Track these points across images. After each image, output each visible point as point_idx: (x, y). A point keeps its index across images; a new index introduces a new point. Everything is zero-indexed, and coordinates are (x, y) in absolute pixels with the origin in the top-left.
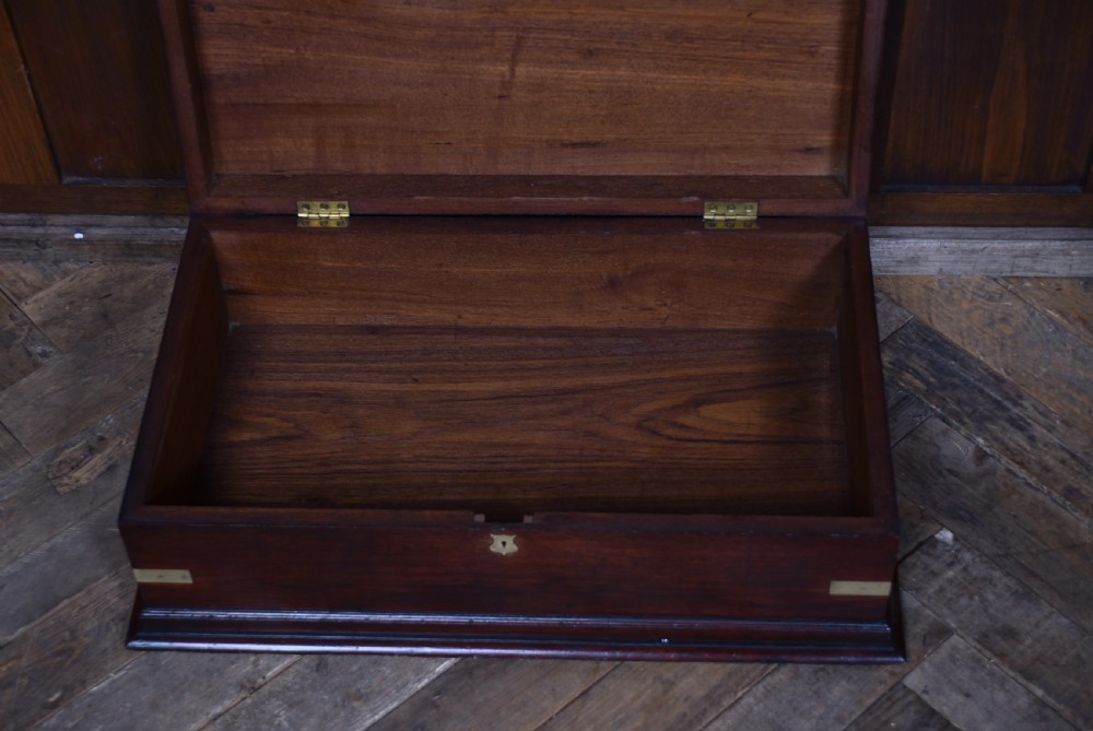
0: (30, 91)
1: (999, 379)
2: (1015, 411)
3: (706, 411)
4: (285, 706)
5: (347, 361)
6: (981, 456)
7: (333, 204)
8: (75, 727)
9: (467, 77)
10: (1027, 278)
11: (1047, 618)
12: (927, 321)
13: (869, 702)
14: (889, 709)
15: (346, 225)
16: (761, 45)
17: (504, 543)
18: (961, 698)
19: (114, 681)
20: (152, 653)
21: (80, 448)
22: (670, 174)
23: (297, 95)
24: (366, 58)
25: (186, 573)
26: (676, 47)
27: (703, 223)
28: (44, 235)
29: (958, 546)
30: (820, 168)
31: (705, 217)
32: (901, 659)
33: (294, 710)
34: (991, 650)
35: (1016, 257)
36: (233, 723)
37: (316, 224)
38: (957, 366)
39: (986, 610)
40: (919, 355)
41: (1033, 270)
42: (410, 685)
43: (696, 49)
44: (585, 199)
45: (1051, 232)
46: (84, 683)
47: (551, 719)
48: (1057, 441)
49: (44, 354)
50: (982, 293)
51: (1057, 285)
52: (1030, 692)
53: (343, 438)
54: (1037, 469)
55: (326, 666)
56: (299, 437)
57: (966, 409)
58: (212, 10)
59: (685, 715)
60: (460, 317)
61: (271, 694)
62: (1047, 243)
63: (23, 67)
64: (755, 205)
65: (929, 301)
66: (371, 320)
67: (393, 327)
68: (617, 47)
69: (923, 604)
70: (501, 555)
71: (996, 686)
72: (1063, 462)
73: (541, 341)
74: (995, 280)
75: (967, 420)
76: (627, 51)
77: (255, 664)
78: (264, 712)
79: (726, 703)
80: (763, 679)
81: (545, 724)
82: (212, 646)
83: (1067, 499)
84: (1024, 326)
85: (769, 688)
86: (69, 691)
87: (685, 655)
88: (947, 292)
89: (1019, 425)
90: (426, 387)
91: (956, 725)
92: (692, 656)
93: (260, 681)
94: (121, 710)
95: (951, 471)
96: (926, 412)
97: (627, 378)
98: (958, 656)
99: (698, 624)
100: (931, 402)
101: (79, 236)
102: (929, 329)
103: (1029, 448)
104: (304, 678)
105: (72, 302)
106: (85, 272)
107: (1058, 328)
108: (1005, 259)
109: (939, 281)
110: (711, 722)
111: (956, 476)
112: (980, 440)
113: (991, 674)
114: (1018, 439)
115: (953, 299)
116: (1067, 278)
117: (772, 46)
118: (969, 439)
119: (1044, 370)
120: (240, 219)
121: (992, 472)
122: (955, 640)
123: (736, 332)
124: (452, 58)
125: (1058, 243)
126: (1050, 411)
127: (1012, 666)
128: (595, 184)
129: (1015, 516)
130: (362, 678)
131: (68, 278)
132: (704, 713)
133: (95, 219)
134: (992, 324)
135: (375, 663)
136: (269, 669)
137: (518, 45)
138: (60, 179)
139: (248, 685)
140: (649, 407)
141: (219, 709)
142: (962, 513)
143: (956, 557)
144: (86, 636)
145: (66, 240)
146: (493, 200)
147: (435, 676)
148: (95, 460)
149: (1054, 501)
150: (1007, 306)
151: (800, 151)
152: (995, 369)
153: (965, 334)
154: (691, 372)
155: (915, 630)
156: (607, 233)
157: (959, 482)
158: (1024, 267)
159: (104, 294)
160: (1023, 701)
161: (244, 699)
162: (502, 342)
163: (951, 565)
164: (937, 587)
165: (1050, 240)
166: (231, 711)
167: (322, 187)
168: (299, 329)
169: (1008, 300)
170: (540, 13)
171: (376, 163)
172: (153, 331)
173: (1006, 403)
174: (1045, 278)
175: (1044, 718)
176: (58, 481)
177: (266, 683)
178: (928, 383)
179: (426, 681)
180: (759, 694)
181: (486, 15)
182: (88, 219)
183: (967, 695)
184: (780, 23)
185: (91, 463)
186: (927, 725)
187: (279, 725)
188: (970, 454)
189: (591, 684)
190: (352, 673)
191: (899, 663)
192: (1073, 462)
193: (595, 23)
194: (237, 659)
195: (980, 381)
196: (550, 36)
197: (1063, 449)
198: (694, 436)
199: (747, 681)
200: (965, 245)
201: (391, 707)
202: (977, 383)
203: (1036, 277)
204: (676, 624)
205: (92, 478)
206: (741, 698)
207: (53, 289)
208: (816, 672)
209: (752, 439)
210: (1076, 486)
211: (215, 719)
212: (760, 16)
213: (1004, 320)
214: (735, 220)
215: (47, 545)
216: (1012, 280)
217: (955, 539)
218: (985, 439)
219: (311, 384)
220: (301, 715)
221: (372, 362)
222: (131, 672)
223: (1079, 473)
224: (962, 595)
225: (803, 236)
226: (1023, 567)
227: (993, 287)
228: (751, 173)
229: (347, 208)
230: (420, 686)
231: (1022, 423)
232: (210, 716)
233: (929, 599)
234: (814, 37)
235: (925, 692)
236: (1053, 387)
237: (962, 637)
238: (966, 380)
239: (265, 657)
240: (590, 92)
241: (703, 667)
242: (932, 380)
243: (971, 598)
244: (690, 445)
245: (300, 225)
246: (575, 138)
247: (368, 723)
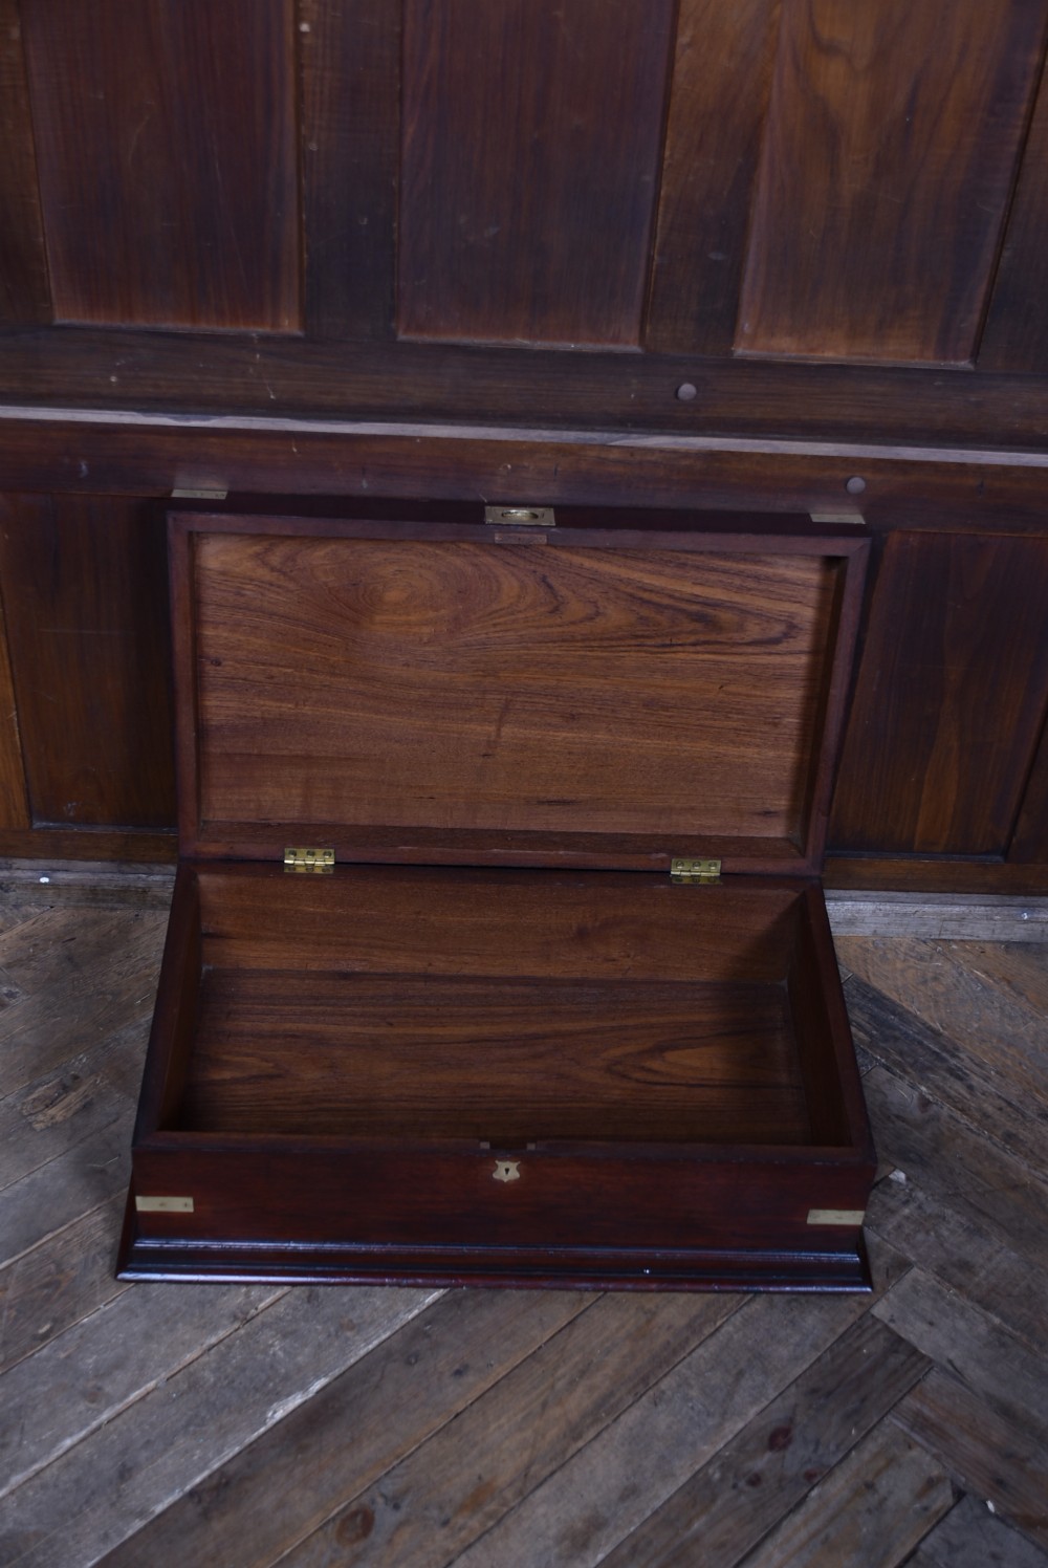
0: (18, 736)
1: (937, 1034)
2: (953, 1062)
3: (671, 1056)
4: (279, 1336)
5: (321, 1005)
6: (925, 1104)
7: (319, 852)
8: (68, 1357)
9: (456, 735)
10: (952, 940)
11: (998, 1252)
12: (866, 979)
13: (841, 1330)
14: (859, 1336)
15: (331, 872)
16: (730, 715)
17: (507, 1170)
18: (925, 1327)
19: (104, 1313)
20: (142, 1285)
21: (53, 1086)
22: (637, 832)
23: (291, 747)
24: (361, 714)
25: (189, 1201)
26: (652, 714)
27: (671, 879)
28: (10, 878)
29: (911, 1186)
30: (776, 830)
31: (672, 873)
32: (869, 1290)
33: (288, 1341)
34: (949, 1282)
35: (945, 920)
36: (229, 1353)
37: (301, 870)
38: (896, 1020)
39: (942, 1245)
40: (860, 1009)
41: (959, 933)
42: (401, 1316)
43: (670, 717)
44: (561, 852)
45: (975, 898)
46: (73, 1315)
47: (540, 1347)
48: (994, 1090)
49: (11, 995)
50: (914, 954)
51: (980, 948)
52: (987, 1321)
53: (323, 1078)
54: (977, 1115)
55: (317, 1296)
56: (279, 1076)
57: (908, 1059)
58: (219, 664)
59: (668, 1343)
60: (430, 965)
61: (264, 1325)
62: (972, 908)
63: (14, 713)
64: (719, 863)
65: (865, 961)
66: (343, 967)
67: (365, 974)
68: (598, 713)
69: (883, 1239)
70: (502, 1182)
71: (957, 1315)
72: (1000, 1109)
73: (508, 989)
74: (925, 942)
75: (909, 1070)
76: (607, 717)
77: (247, 1295)
78: (258, 1342)
79: (707, 1331)
80: (740, 1308)
81: (535, 1352)
82: (202, 1278)
83: (1007, 1143)
84: (954, 985)
85: (746, 1317)
86: (58, 1322)
87: (664, 1286)
88: (881, 953)
89: (957, 1074)
90: (401, 1031)
91: (923, 1352)
92: (671, 1287)
93: (253, 1312)
94: (113, 1341)
95: (898, 1117)
96: (871, 1062)
97: (593, 1024)
98: (919, 1287)
99: (679, 1253)
100: (876, 1053)
101: (44, 880)
102: (867, 985)
103: (968, 1096)
104: (295, 1309)
105: (35, 945)
106: (47, 916)
107: (985, 988)
108: (934, 922)
109: (873, 942)
110: (693, 1350)
111: (903, 1121)
112: (923, 1089)
113: (951, 1304)
114: (957, 1088)
115: (888, 959)
116: (989, 942)
117: (740, 717)
118: (913, 1086)
119: (976, 1025)
120: (228, 864)
121: (936, 1118)
122: (915, 1272)
123: (693, 984)
124: (443, 718)
125: (983, 908)
126: (984, 1063)
127: (970, 1296)
128: (569, 840)
129: (961, 1159)
130: (354, 1308)
131: (31, 922)
132: (687, 1340)
133: (61, 863)
134: (925, 982)
135: (366, 1294)
136: (261, 1300)
137: (507, 708)
138: (31, 824)
139: (240, 1315)
140: (615, 1052)
141: (213, 1340)
142: (912, 1155)
143: (911, 1196)
144: (72, 1269)
145: (31, 883)
146: (475, 852)
147: (425, 1307)
148: (69, 1097)
149: (995, 1144)
150: (938, 966)
151: (759, 814)
152: (932, 1024)
153: (901, 991)
154: (654, 1020)
155: (879, 1264)
156: (581, 885)
157: (906, 1127)
158: (951, 931)
159: (67, 938)
160: (982, 1329)
161: (236, 1330)
162: (471, 989)
163: (906, 1203)
164: (895, 1223)
165: (975, 905)
166: (225, 1341)
167: (307, 835)
168: (272, 974)
169: (937, 961)
170: (530, 678)
171: (360, 815)
172: (120, 974)
173: (944, 1055)
174: (971, 941)
175: (1003, 1345)
176: (33, 1117)
177: (258, 1315)
178: (871, 1036)
179: (416, 1312)
180: (738, 1323)
181: (479, 679)
182: (54, 864)
183: (931, 1324)
184: (748, 696)
185: (67, 1101)
186: (896, 1352)
187: (274, 1354)
188: (915, 1101)
189: (576, 1314)
190: (344, 1304)
191: (867, 1293)
192: (1009, 1109)
193: (579, 690)
194: (228, 1290)
195: (918, 1034)
196: (536, 700)
197: (1000, 1097)
198: (663, 1080)
199: (725, 1311)
200: (898, 908)
201: (384, 1337)
202: (916, 1036)
203: (962, 941)
204: (659, 1253)
205: (69, 1116)
206: (721, 1326)
207: (15, 932)
208: (789, 1302)
209: (717, 1083)
210: (1014, 1132)
211: (209, 1349)
212: (732, 688)
213: (935, 979)
214: (699, 876)
215: (27, 1180)
216: (941, 943)
217: (908, 1179)
218: (928, 1087)
219: (288, 1026)
220: (296, 1345)
221: (346, 1006)
222: (122, 1304)
223: (1016, 1120)
224: (919, 1231)
225: (764, 892)
226: (971, 1205)
227: (923, 949)
228: (713, 834)
229: (333, 856)
230: (410, 1317)
231: (960, 1073)
232: (205, 1346)
233: (889, 1234)
234: (779, 710)
235: (892, 1320)
236: (984, 1041)
237: (922, 1270)
238: (906, 1033)
239: (257, 1288)
240: (570, 753)
241: (682, 1298)
242: (875, 1032)
243: (927, 1233)
244: (658, 1087)
245: (286, 871)
246: (551, 796)
247: (362, 1352)
